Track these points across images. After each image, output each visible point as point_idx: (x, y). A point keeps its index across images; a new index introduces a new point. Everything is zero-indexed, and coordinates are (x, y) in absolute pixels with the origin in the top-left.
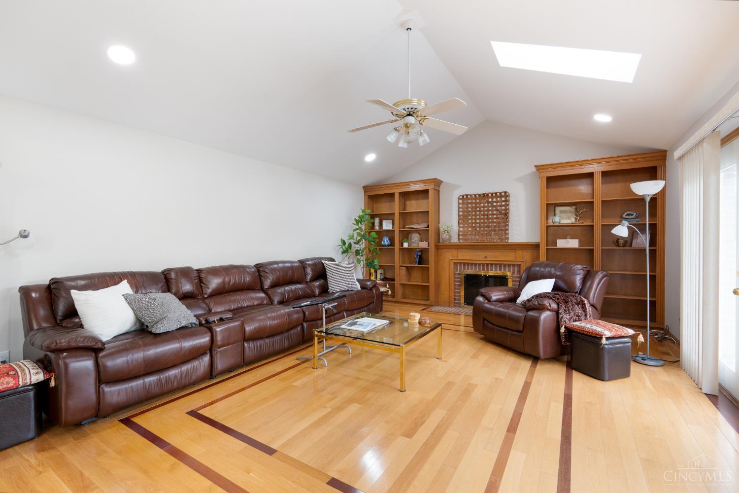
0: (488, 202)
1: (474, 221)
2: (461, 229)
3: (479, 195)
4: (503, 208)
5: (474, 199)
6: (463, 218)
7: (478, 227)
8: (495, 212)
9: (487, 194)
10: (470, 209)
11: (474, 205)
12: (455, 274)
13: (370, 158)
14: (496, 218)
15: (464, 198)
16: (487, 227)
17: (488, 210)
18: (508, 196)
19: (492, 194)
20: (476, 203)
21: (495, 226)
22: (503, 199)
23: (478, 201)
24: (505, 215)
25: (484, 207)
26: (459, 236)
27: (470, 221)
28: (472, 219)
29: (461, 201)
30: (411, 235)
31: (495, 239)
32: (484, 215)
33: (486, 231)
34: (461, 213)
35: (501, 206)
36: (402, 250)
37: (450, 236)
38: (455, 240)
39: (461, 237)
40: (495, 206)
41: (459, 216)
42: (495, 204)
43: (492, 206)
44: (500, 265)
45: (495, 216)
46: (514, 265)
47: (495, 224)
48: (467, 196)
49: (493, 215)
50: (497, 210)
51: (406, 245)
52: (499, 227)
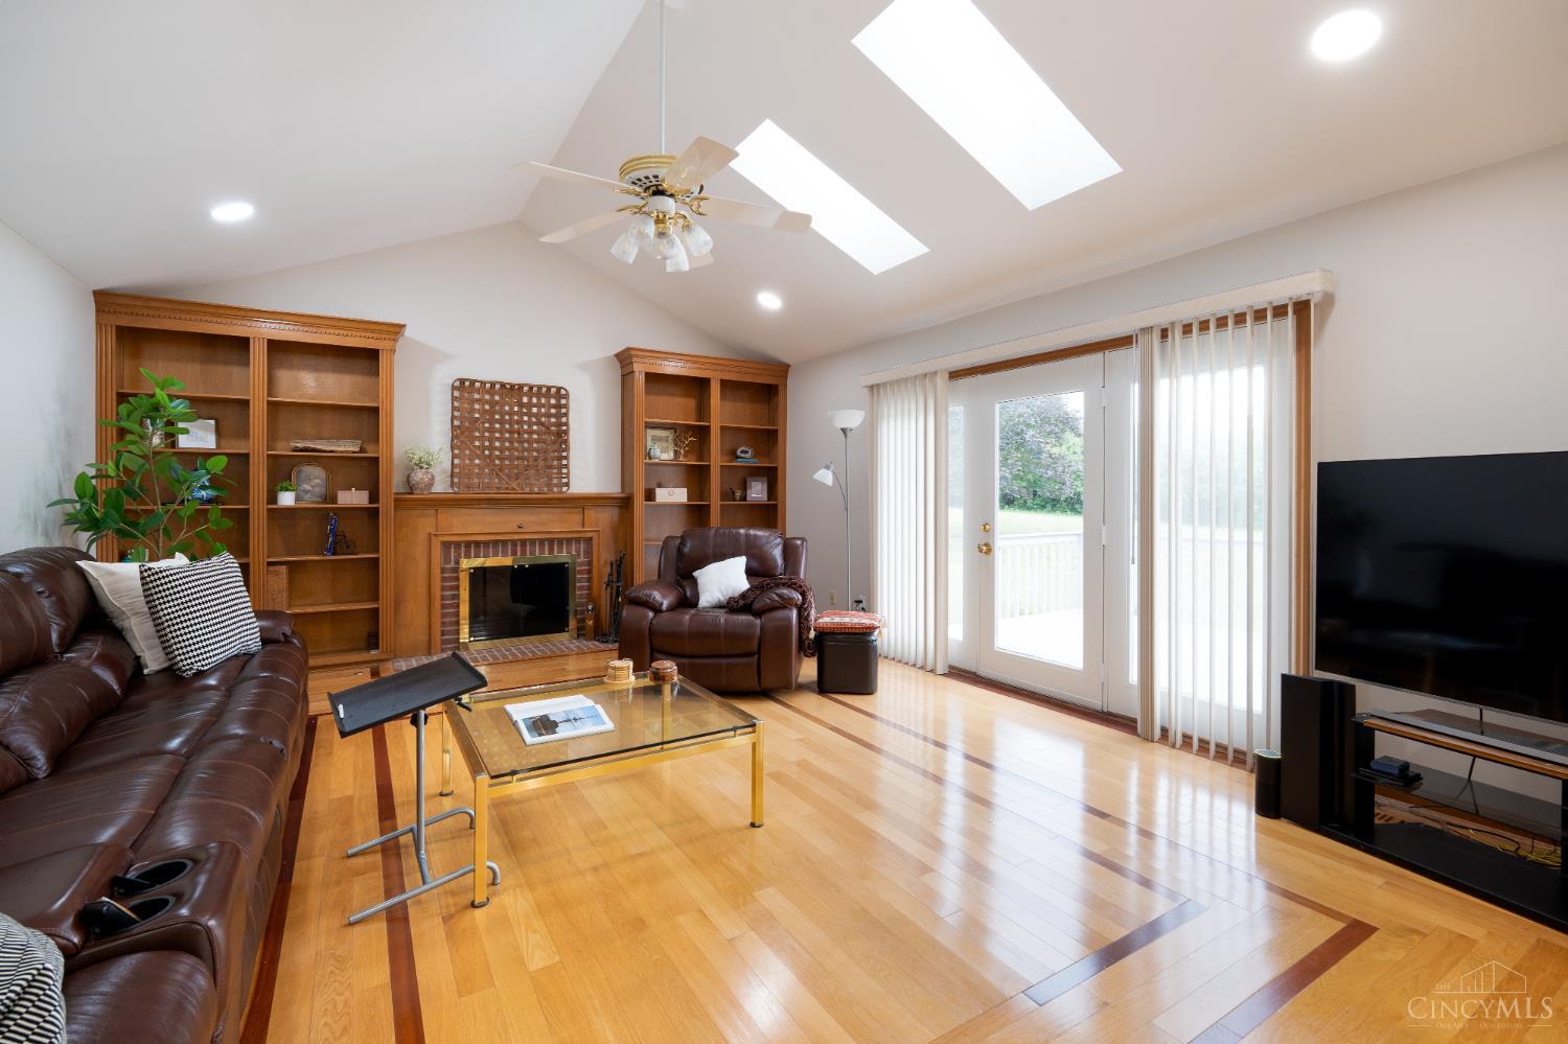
0: (521, 405)
1: (487, 444)
2: (456, 461)
3: (503, 385)
4: (553, 420)
5: (488, 392)
6: (461, 434)
7: (498, 457)
8: (535, 428)
9: (521, 386)
10: (477, 416)
11: (487, 407)
12: (443, 570)
13: (233, 212)
14: (537, 441)
15: (463, 387)
16: (518, 458)
17: (520, 422)
18: (566, 396)
19: (531, 388)
20: (492, 403)
21: (536, 459)
22: (553, 401)
23: (497, 398)
24: (560, 437)
25: (511, 413)
26: (452, 476)
27: (477, 443)
28: (481, 438)
29: (456, 394)
30: (300, 471)
31: (537, 487)
32: (511, 432)
33: (517, 467)
34: (456, 423)
35: (549, 415)
36: (279, 516)
37: (433, 478)
38: (441, 487)
39: (456, 480)
40: (536, 415)
41: (453, 427)
42: (535, 410)
43: (530, 414)
44: (551, 541)
45: (535, 436)
46: (578, 540)
47: (535, 454)
48: (473, 382)
49: (531, 432)
50: (539, 423)
51: (287, 499)
52: (545, 460)
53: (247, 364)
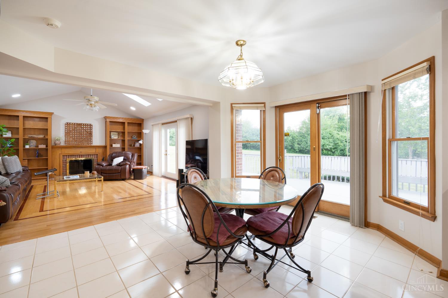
0: (81, 128)
1: (73, 135)
2: (66, 139)
3: (77, 124)
4: (89, 131)
5: (73, 125)
6: (67, 133)
7: (76, 138)
8: (85, 132)
9: (81, 124)
10: (71, 130)
11: (73, 128)
12: (63, 161)
14: (85, 135)
15: (68, 124)
16: (81, 138)
17: (81, 131)
18: (92, 126)
19: (84, 124)
20: (75, 127)
21: (85, 138)
22: (89, 127)
23: (76, 126)
24: (91, 134)
25: (79, 129)
26: (65, 142)
27: (71, 135)
28: (72, 134)
29: (66, 125)
30: (30, 141)
31: (85, 144)
32: (79, 133)
33: (80, 140)
34: (66, 131)
35: (88, 130)
36: (25, 150)
37: (61, 142)
38: (63, 144)
39: (66, 143)
40: (85, 130)
41: (65, 132)
42: (85, 128)
43: (83, 129)
44: (88, 155)
45: (85, 134)
46: (95, 155)
47: (85, 137)
48: (70, 123)
49: (84, 133)
50: (86, 131)
51: (27, 147)
52: (87, 138)
53: (18, 120)
